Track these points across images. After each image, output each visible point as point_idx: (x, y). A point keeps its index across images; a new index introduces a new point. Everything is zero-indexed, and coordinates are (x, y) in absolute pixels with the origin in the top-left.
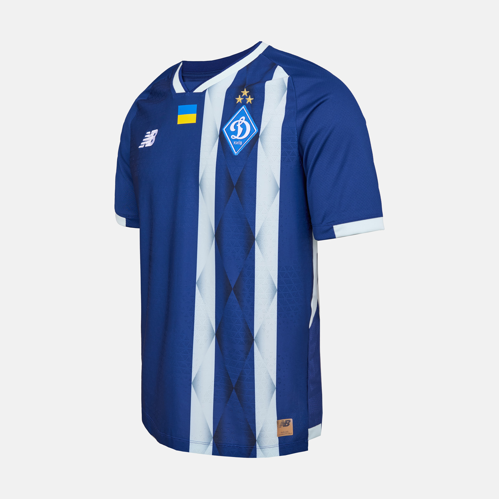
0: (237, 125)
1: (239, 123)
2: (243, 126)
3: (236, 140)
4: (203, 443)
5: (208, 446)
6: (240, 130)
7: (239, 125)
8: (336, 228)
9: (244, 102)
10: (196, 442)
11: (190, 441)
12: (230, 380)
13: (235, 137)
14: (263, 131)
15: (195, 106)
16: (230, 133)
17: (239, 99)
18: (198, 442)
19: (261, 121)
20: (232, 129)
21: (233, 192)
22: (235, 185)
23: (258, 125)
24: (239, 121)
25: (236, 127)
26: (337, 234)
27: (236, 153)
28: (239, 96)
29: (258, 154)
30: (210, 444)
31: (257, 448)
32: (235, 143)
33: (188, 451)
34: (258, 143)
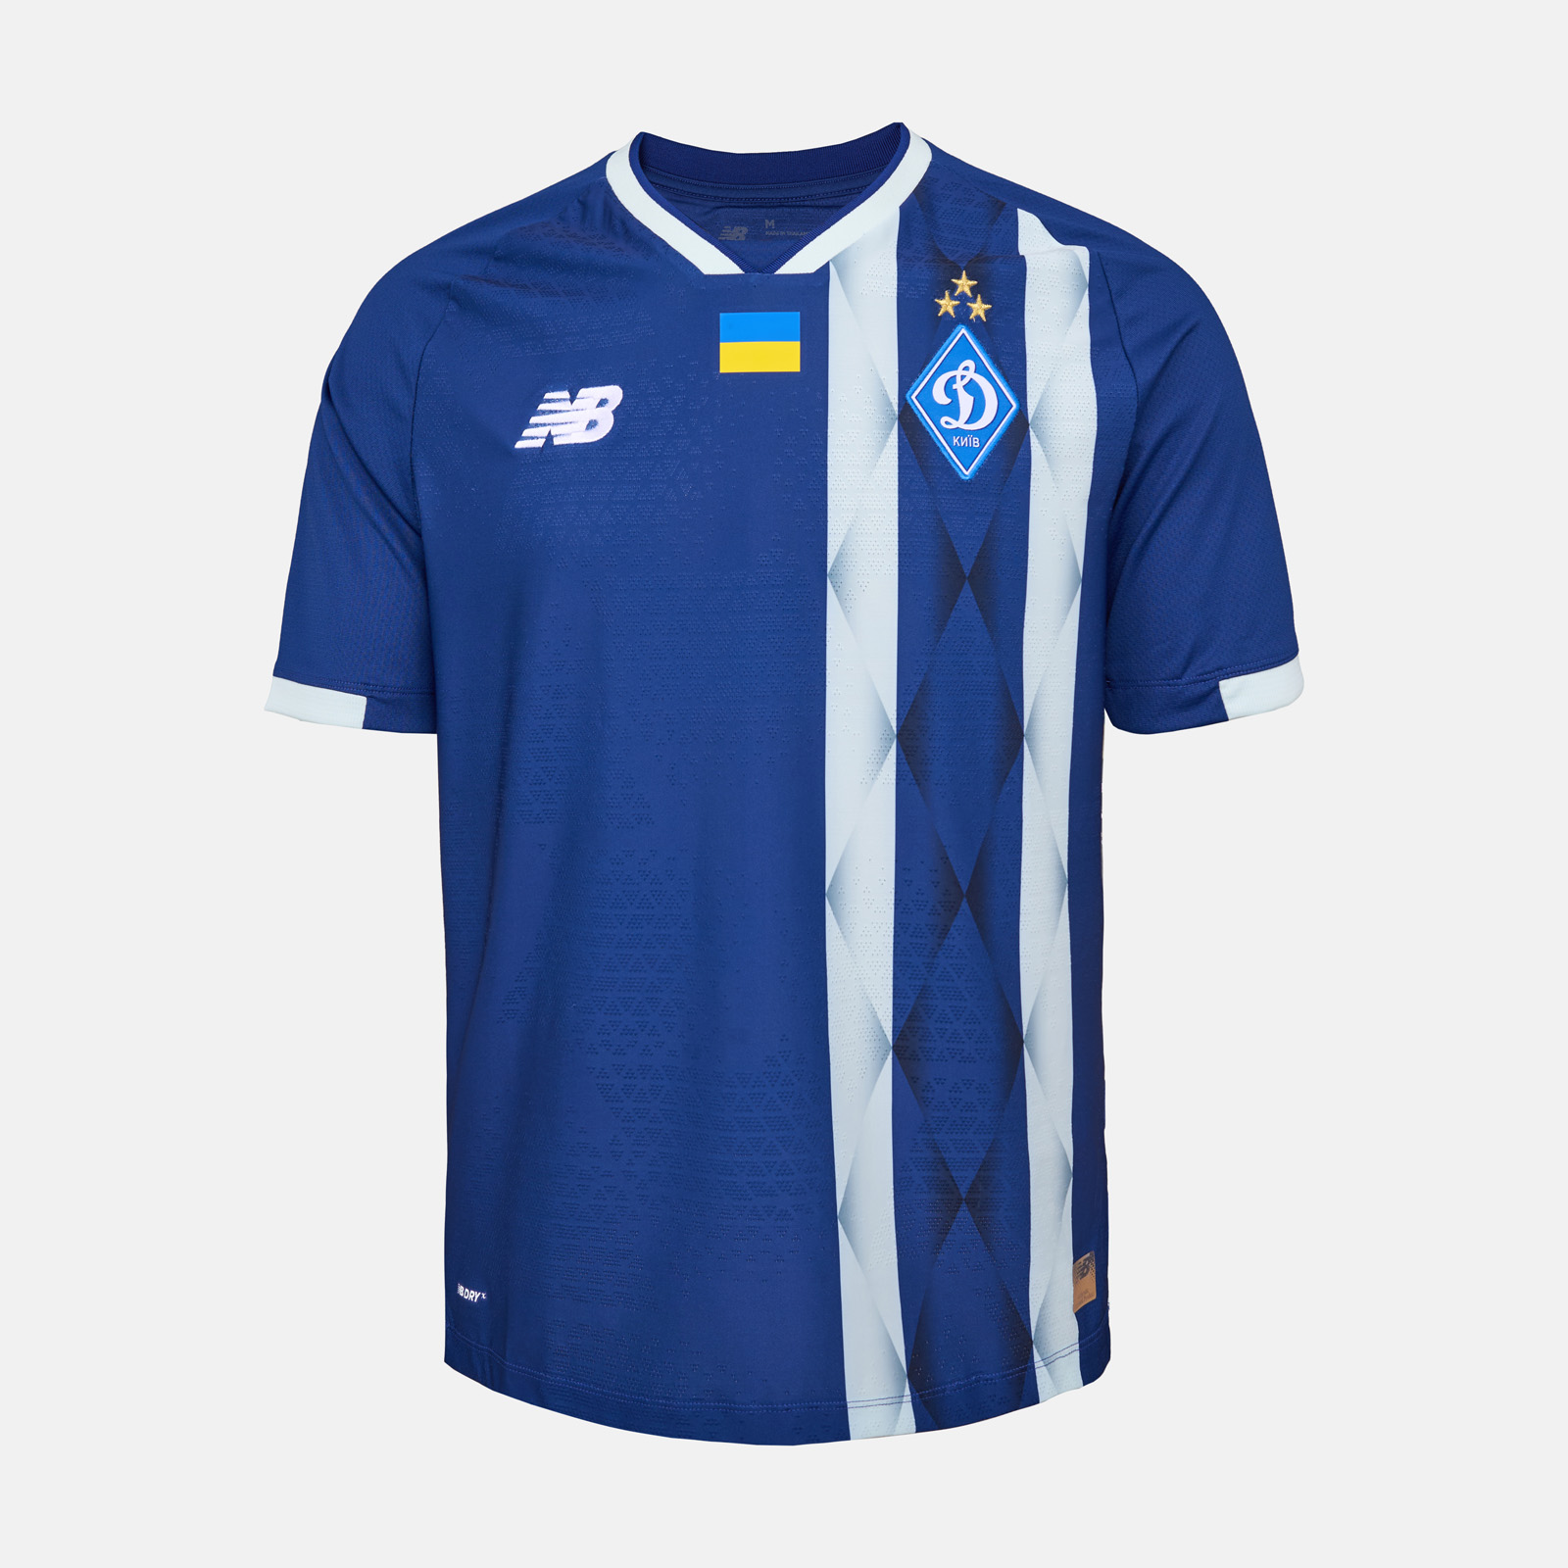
0: (954, 387)
1: (958, 378)
2: (972, 388)
3: (958, 432)
4: (885, 1402)
5: (900, 1408)
6: (966, 402)
7: (959, 386)
8: (1228, 687)
9: (962, 315)
10: (866, 1404)
11: (849, 1405)
12: (952, 1177)
13: (955, 424)
14: (1038, 406)
15: (794, 318)
16: (937, 411)
17: (947, 305)
18: (870, 1403)
19: (1025, 377)
20: (940, 396)
21: (962, 595)
22: (967, 572)
23: (1019, 387)
24: (959, 373)
25: (949, 389)
26: (1230, 707)
27: (967, 473)
28: (947, 293)
29: (1032, 477)
30: (905, 1399)
31: (1036, 1365)
32: (955, 441)
33: (846, 1437)
34: (1029, 443)
